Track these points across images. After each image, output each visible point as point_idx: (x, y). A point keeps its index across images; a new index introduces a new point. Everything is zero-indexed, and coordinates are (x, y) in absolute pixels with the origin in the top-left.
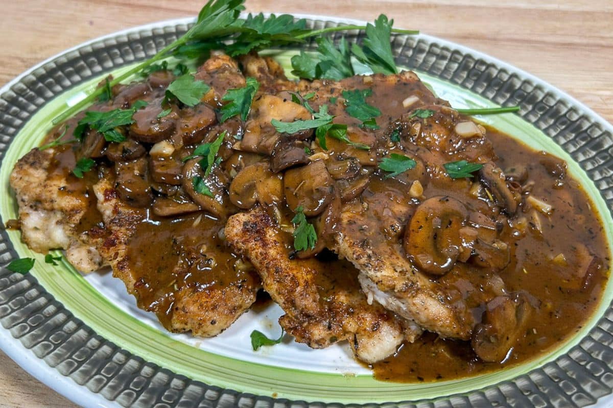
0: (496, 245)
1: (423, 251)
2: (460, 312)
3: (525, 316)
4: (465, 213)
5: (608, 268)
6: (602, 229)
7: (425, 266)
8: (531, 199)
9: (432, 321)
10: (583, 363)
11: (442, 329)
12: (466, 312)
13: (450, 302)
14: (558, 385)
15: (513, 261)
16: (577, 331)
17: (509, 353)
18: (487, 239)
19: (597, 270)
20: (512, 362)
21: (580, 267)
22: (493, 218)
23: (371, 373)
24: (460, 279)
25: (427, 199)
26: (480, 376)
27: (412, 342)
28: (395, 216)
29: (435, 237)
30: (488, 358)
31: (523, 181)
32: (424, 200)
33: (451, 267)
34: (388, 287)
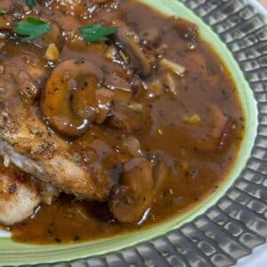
0: (131, 106)
1: (59, 113)
2: (97, 173)
3: (162, 176)
4: (101, 75)
5: (243, 127)
6: (234, 90)
7: (61, 128)
8: (165, 61)
9: (69, 183)
10: (221, 224)
11: (79, 191)
12: (102, 174)
13: (86, 164)
14: (196, 246)
15: (148, 122)
16: (214, 191)
17: (146, 213)
18: (123, 101)
19: (231, 130)
20: (150, 222)
21: (214, 127)
22: (128, 80)
23: (8, 235)
24: (96, 141)
25: (62, 62)
26: (118, 236)
27: (49, 203)
28: (31, 78)
29: (71, 98)
30: (125, 218)
31: (156, 44)
32: (59, 63)
33: (87, 129)
34: (25, 148)
